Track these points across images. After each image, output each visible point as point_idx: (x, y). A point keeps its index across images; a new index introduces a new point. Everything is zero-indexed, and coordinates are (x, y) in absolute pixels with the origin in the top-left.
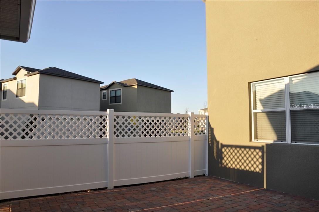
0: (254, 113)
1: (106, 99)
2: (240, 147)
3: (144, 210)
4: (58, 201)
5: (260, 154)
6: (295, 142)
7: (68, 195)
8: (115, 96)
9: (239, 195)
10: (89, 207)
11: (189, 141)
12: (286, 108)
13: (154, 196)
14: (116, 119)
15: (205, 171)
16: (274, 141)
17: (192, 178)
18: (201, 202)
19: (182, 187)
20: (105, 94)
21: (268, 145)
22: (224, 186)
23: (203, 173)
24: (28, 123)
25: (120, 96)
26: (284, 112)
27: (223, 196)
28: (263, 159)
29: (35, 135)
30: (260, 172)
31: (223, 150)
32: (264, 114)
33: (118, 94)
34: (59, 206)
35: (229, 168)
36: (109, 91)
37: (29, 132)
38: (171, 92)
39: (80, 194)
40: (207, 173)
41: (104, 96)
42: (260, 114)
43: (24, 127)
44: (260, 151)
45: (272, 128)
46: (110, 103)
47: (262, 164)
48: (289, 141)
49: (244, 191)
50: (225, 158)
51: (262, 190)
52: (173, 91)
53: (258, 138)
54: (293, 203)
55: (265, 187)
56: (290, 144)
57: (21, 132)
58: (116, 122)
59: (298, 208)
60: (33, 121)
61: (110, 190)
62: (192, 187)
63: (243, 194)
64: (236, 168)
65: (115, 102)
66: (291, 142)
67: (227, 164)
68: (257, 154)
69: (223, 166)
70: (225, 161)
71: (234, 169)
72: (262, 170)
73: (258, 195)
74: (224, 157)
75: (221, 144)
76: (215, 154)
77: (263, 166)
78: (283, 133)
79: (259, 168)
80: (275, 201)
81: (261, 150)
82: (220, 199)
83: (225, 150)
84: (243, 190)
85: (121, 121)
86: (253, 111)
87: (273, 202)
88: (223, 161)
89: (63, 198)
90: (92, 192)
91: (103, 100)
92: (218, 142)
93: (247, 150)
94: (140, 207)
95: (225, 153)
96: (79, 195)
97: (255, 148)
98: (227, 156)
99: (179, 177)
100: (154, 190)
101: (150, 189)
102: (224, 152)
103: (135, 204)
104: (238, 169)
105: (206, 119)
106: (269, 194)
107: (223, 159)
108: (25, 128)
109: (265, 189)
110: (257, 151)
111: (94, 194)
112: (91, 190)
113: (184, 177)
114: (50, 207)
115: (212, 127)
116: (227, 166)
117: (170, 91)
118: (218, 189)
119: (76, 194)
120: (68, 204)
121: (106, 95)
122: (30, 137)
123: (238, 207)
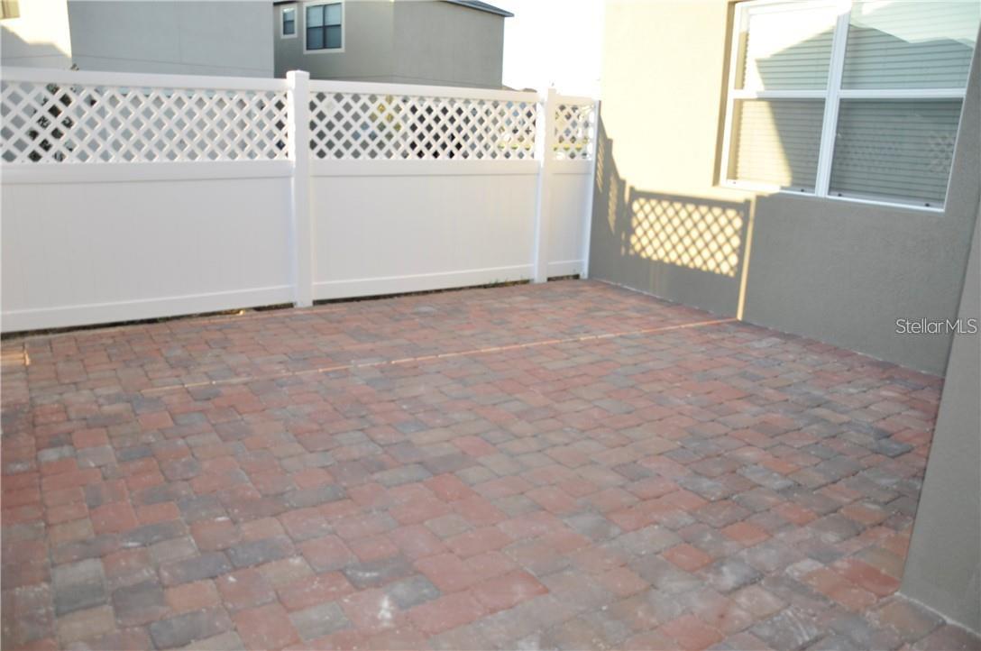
0: (735, 100)
1: (295, 36)
2: (684, 200)
3: (393, 362)
4: (154, 338)
5: (738, 223)
6: (837, 193)
7: (183, 323)
8: (321, 24)
9: (662, 333)
10: (242, 352)
11: (538, 174)
12: (827, 91)
13: (423, 327)
14: (316, 101)
15: (581, 264)
16: (783, 188)
17: (539, 284)
18: (554, 347)
19: (507, 306)
20: (289, 18)
21: (760, 199)
22: (627, 309)
23: (574, 270)
24: (43, 111)
25: (339, 26)
26: (819, 104)
27: (618, 334)
28: (743, 239)
29: (71, 150)
30: (732, 274)
31: (636, 206)
32: (764, 106)
33: (331, 21)
34: (159, 350)
35: (649, 259)
36: (302, 7)
37: (51, 140)
38: (504, 16)
39: (217, 319)
40: (584, 273)
41: (288, 25)
42: (753, 103)
43: (32, 123)
44: (738, 214)
45: (781, 150)
46: (308, 48)
47: (740, 252)
48: (821, 189)
49: (678, 325)
50: (639, 232)
51: (729, 323)
52: (511, 15)
53: (738, 175)
54: (801, 359)
55: (740, 317)
56: (825, 198)
57: (27, 139)
58: (317, 111)
59: (810, 371)
60: (61, 106)
61: (300, 309)
62: (535, 306)
63: (674, 332)
64: (666, 260)
65: (325, 46)
66: (829, 194)
67: (643, 249)
68: (730, 222)
69: (631, 252)
70: (639, 240)
71: (660, 262)
72: (736, 269)
73: (714, 336)
74: (637, 226)
75: (632, 189)
76: (612, 218)
77: (741, 257)
78: (811, 165)
79: (729, 264)
80: (755, 354)
81: (742, 213)
82: (608, 341)
83: (642, 207)
84: (677, 321)
85: (330, 108)
86: (733, 94)
87: (751, 356)
88: (633, 240)
89: (168, 331)
90: (251, 316)
91: (283, 37)
92: (622, 183)
93: (704, 209)
94: (381, 356)
95: (641, 216)
96: (214, 324)
97: (725, 205)
98: (646, 225)
99: (502, 280)
100: (425, 313)
101: (416, 310)
102: (638, 211)
103: (369, 346)
104: (672, 264)
105: (593, 109)
106: (746, 334)
107: (632, 231)
108: (37, 128)
109: (738, 321)
110: (731, 213)
111: (257, 320)
112: (247, 310)
113: (518, 278)
114: (135, 353)
115: (609, 135)
116: (643, 255)
117: (501, 15)
118: (607, 317)
119: (205, 321)
120: (183, 346)
121: (292, 21)
122: (58, 156)
123: (651, 364)
